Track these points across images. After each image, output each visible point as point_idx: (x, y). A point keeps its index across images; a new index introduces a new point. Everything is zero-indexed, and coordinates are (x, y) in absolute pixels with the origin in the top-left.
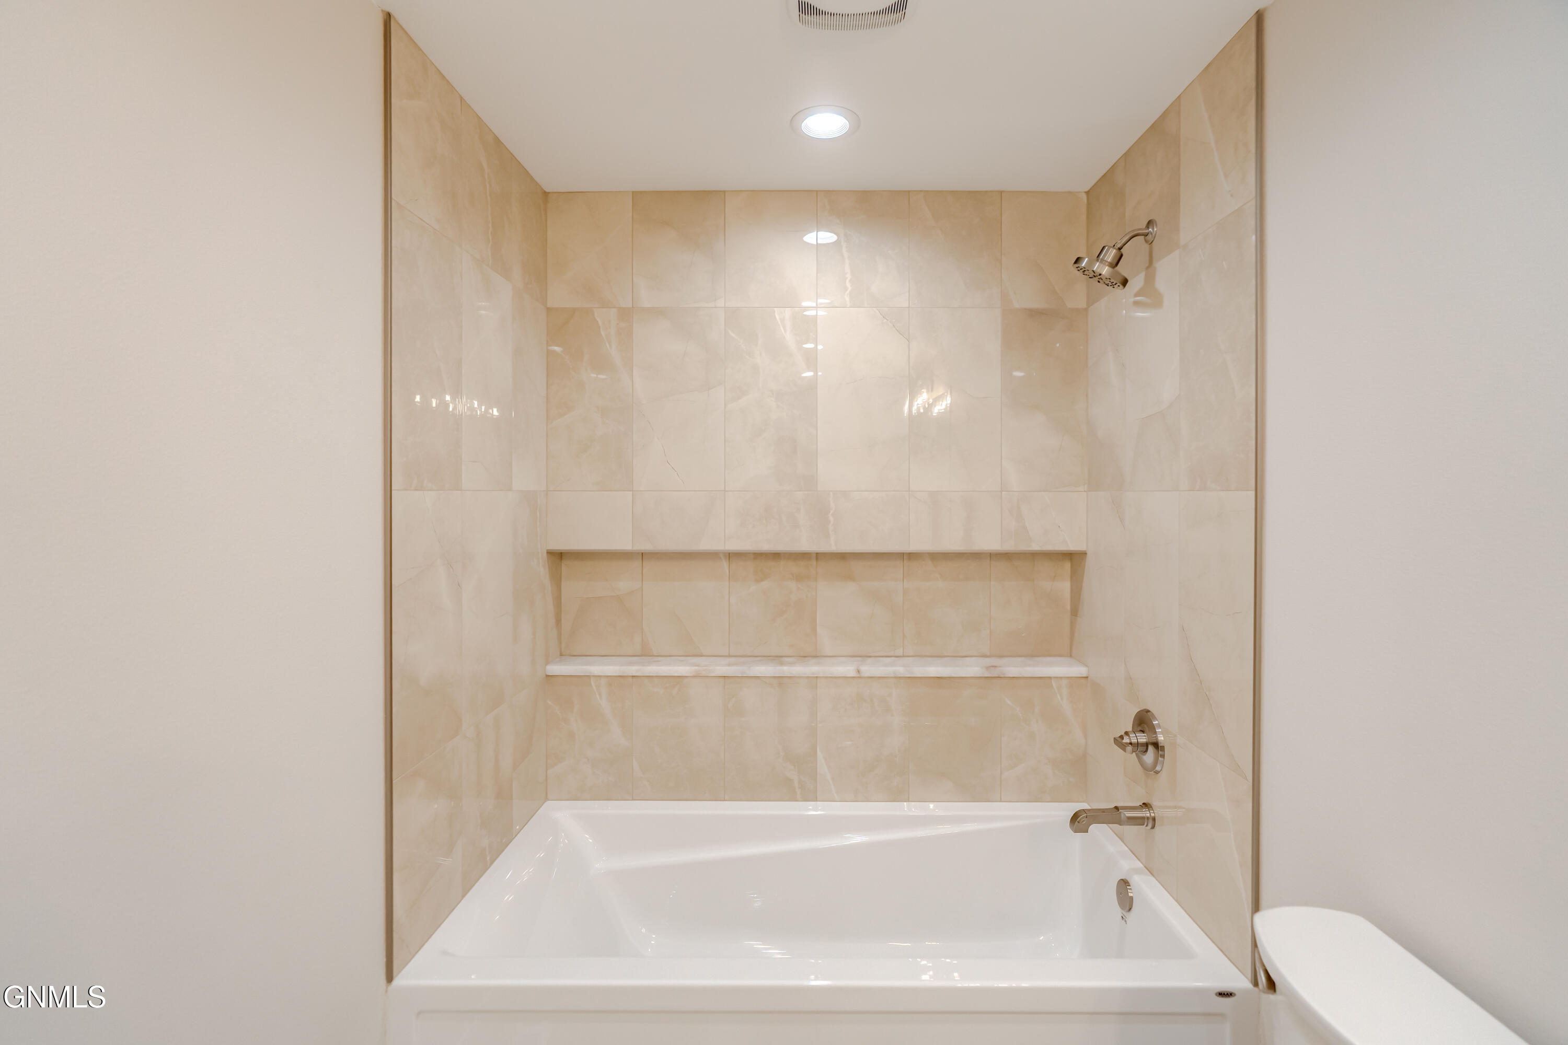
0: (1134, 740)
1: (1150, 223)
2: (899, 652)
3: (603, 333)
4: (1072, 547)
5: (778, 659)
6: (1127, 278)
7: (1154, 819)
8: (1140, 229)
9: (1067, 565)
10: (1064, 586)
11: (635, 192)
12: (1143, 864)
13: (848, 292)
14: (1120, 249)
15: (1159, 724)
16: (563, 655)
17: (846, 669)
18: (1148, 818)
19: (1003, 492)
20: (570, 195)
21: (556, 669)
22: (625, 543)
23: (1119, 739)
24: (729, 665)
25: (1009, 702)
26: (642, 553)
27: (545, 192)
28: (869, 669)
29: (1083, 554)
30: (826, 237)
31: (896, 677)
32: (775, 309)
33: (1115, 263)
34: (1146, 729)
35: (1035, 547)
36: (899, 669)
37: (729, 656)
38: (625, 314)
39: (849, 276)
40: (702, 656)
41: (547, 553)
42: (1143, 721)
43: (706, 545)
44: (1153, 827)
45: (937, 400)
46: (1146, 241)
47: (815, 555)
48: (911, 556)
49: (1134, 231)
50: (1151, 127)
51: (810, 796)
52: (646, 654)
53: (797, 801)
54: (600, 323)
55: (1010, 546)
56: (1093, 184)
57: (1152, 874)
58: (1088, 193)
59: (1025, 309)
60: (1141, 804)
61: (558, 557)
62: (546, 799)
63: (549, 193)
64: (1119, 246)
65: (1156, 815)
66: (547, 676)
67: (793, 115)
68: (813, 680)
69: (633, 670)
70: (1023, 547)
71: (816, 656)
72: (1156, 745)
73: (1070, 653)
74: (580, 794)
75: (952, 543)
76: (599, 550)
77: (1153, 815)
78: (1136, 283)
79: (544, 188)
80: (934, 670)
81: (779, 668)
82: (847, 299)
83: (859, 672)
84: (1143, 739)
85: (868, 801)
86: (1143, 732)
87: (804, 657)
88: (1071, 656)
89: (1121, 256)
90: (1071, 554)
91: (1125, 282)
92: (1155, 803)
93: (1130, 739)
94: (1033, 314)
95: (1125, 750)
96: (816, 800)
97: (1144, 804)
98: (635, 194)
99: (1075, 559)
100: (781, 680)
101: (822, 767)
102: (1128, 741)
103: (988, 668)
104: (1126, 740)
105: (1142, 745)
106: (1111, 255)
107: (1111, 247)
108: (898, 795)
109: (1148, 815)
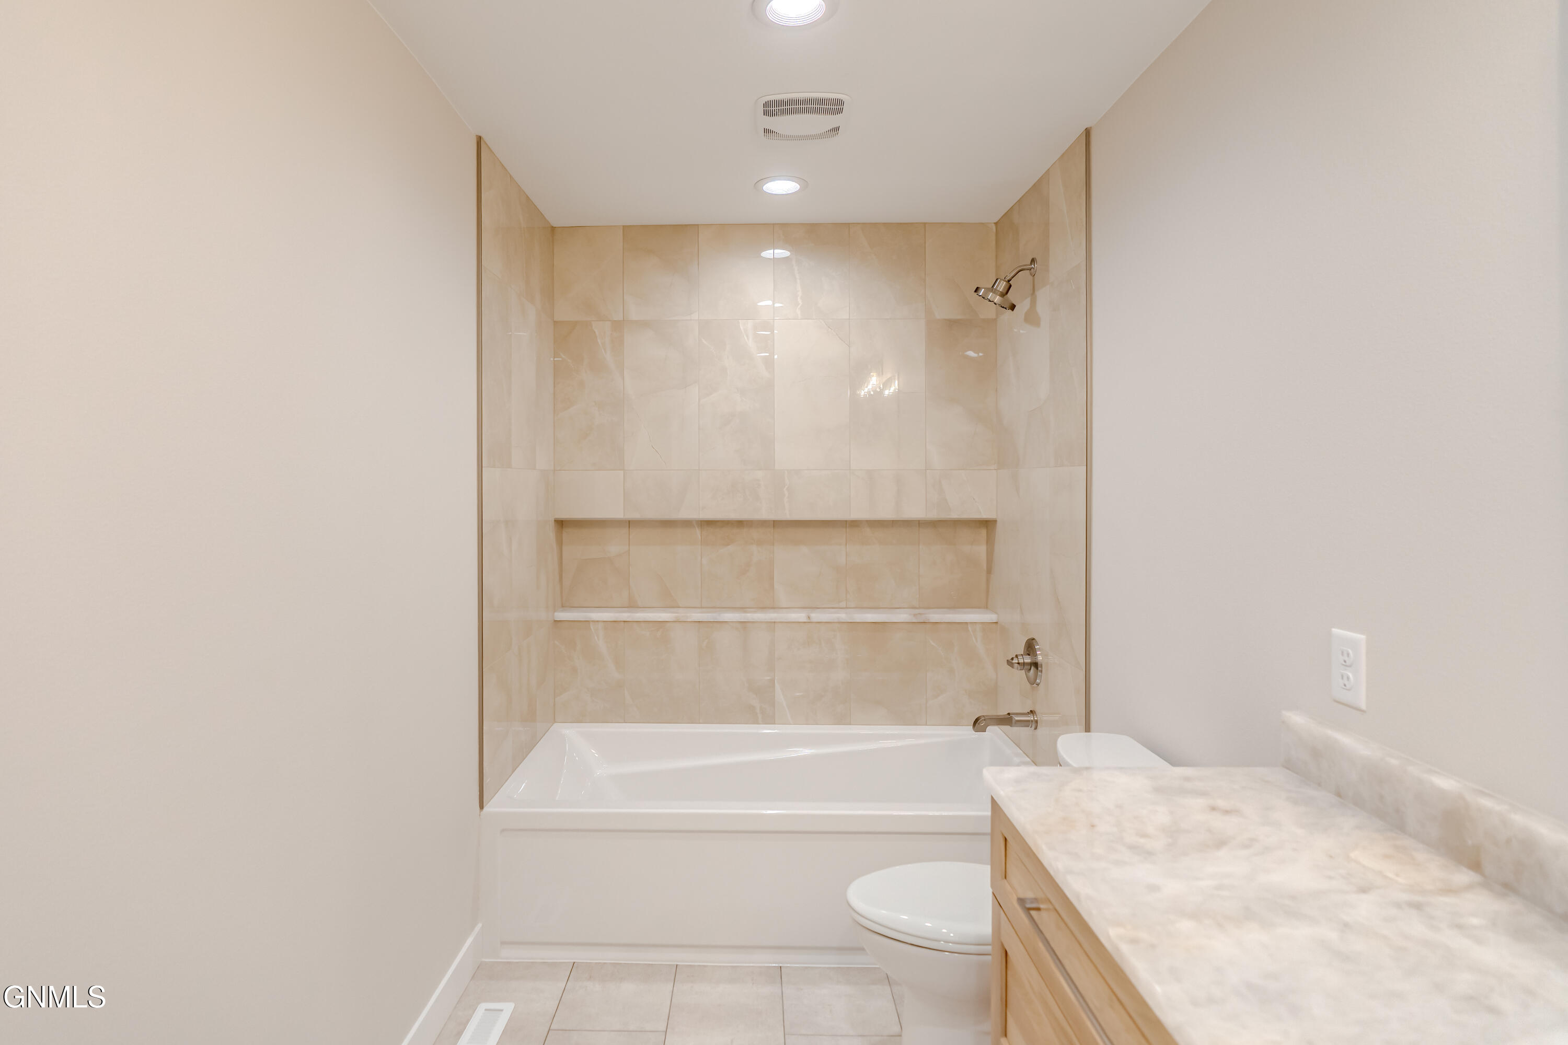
0: (1021, 661)
1: (1033, 261)
2: (843, 604)
3: (599, 341)
4: (985, 515)
5: (743, 609)
6: (1015, 304)
7: (1037, 722)
8: (1025, 265)
9: (984, 532)
10: (981, 550)
11: (625, 226)
12: (1030, 759)
13: (799, 307)
14: (1009, 281)
15: (1039, 649)
16: (564, 606)
17: (800, 616)
18: (1032, 721)
19: (927, 471)
20: (573, 230)
21: (562, 615)
22: (617, 512)
23: (1011, 661)
24: (702, 613)
25: (933, 644)
26: (629, 521)
27: (552, 227)
28: (817, 616)
29: (994, 522)
30: (781, 253)
31: (839, 623)
32: (740, 321)
33: (1005, 292)
34: (1031, 654)
35: (954, 516)
36: (843, 616)
37: (701, 608)
38: (618, 326)
39: (800, 293)
40: (679, 607)
41: (555, 521)
42: (1030, 647)
43: (684, 514)
44: (1036, 728)
45: (887, 384)
46: (1031, 274)
47: (772, 522)
48: (854, 524)
49: (1019, 266)
50: (1033, 186)
51: (769, 719)
52: (632, 605)
53: (758, 724)
54: (597, 333)
55: (933, 515)
56: (1000, 218)
57: (1035, 763)
58: (996, 224)
59: (946, 320)
60: (1029, 711)
61: (561, 524)
62: (555, 722)
63: (556, 227)
64: (1008, 278)
65: (1039, 719)
66: (555, 621)
67: (756, 182)
68: (772, 625)
69: (625, 616)
70: (944, 516)
71: (774, 608)
72: (1036, 665)
73: (986, 606)
74: (580, 718)
75: (885, 512)
76: (594, 518)
77: (1035, 718)
78: (1023, 307)
79: (551, 224)
80: (870, 617)
81: (743, 615)
82: (799, 312)
83: (809, 617)
84: (1028, 660)
85: (817, 724)
86: (1029, 655)
87: (763, 608)
88: (987, 608)
89: (1010, 286)
90: (986, 521)
91: (1013, 307)
92: (1037, 710)
93: (1018, 660)
94: (951, 324)
95: (1013, 667)
96: (774, 723)
97: (1031, 711)
98: (624, 227)
99: (988, 525)
100: (744, 625)
101: (780, 696)
102: (1017, 662)
103: (915, 615)
104: (1015, 661)
105: (1027, 664)
106: (1002, 286)
107: (1001, 280)
108: (842, 719)
109: (1032, 719)
